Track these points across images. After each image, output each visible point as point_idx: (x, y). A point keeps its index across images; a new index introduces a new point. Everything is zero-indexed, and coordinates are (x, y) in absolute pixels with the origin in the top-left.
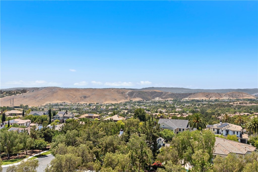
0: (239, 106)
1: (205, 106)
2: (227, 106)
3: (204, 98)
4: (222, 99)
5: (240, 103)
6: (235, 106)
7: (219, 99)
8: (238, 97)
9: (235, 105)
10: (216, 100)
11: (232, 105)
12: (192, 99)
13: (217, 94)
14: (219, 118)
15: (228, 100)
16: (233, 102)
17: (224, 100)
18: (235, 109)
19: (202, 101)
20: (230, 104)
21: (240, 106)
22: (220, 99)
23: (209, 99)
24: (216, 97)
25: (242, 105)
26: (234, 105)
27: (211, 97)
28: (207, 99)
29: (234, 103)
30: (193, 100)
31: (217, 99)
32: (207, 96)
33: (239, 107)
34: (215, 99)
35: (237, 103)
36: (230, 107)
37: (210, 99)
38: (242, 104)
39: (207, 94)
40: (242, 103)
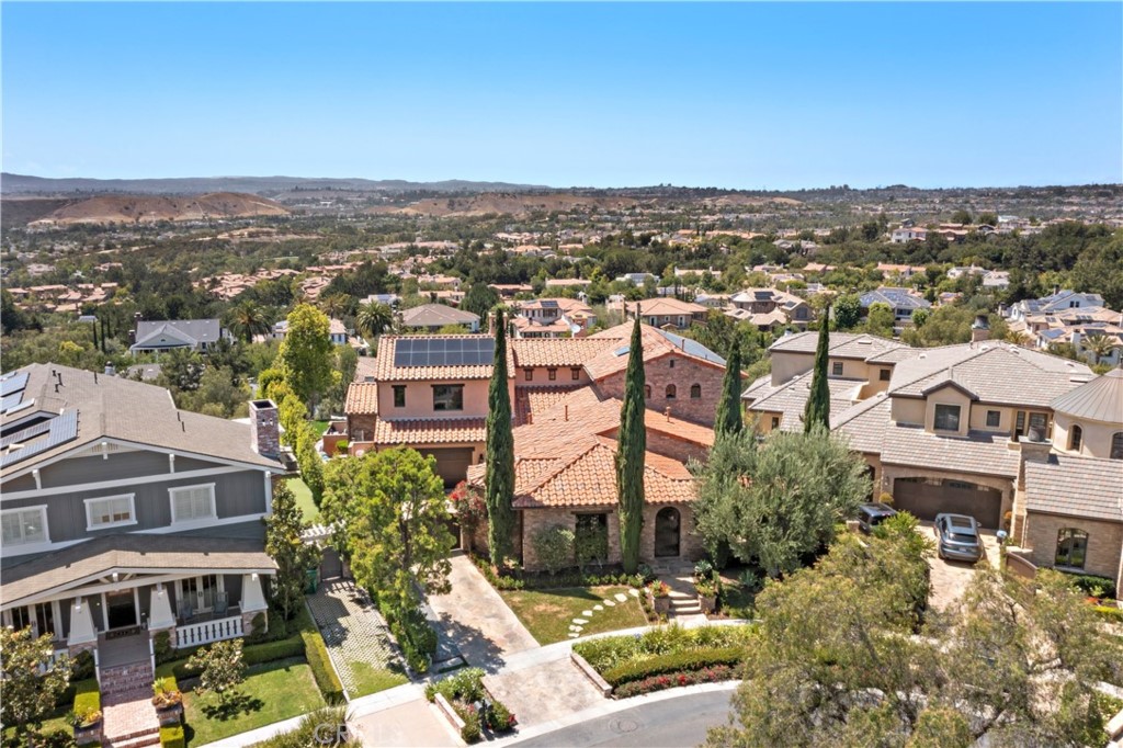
0: (247, 243)
1: (137, 248)
2: (210, 245)
3: (117, 219)
4: (182, 218)
5: (251, 235)
6: (236, 245)
7: (171, 219)
8: (235, 209)
9: (236, 241)
10: (163, 226)
11: (226, 242)
12: (69, 221)
13: (163, 204)
14: (217, 293)
15: (202, 220)
16: (226, 231)
17: (191, 221)
18: (237, 254)
19: (112, 228)
20: (220, 240)
21: (251, 243)
22: (176, 219)
23: (137, 220)
24: (160, 211)
25: (257, 239)
26: (233, 241)
27: (141, 214)
28: (129, 220)
29: (231, 236)
30: (76, 228)
31: (166, 219)
32: (127, 208)
33: (251, 248)
34: (159, 218)
35: (241, 235)
36: (222, 248)
37: (141, 220)
38: (258, 236)
39: (127, 204)
40: (257, 234)
